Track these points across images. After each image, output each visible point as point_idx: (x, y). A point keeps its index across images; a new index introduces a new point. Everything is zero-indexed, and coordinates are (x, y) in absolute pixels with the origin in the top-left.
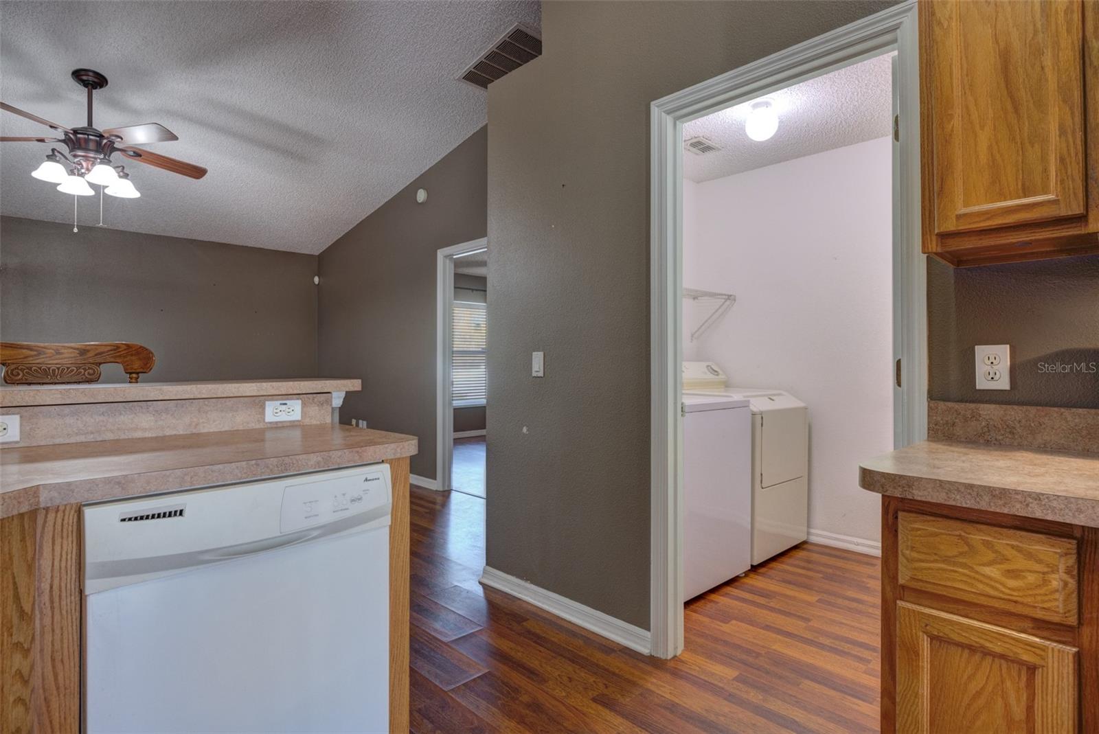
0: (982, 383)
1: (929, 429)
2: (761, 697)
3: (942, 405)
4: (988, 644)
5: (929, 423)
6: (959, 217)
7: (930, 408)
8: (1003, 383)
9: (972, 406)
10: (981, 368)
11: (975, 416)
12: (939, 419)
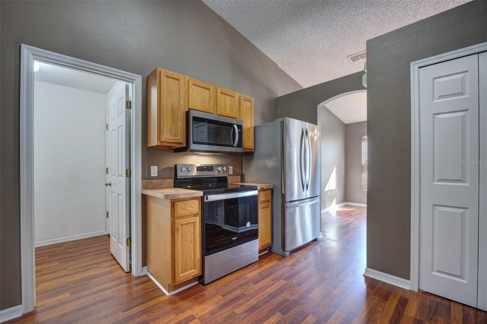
0: (152, 175)
1: (142, 187)
2: (87, 292)
3: (145, 181)
4: (189, 222)
5: (142, 185)
6: (165, 138)
7: (142, 182)
8: (156, 175)
9: (151, 180)
10: (152, 171)
11: (152, 183)
12: (144, 184)
